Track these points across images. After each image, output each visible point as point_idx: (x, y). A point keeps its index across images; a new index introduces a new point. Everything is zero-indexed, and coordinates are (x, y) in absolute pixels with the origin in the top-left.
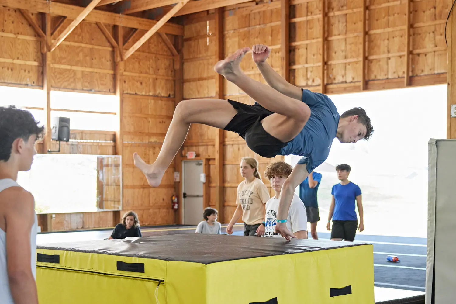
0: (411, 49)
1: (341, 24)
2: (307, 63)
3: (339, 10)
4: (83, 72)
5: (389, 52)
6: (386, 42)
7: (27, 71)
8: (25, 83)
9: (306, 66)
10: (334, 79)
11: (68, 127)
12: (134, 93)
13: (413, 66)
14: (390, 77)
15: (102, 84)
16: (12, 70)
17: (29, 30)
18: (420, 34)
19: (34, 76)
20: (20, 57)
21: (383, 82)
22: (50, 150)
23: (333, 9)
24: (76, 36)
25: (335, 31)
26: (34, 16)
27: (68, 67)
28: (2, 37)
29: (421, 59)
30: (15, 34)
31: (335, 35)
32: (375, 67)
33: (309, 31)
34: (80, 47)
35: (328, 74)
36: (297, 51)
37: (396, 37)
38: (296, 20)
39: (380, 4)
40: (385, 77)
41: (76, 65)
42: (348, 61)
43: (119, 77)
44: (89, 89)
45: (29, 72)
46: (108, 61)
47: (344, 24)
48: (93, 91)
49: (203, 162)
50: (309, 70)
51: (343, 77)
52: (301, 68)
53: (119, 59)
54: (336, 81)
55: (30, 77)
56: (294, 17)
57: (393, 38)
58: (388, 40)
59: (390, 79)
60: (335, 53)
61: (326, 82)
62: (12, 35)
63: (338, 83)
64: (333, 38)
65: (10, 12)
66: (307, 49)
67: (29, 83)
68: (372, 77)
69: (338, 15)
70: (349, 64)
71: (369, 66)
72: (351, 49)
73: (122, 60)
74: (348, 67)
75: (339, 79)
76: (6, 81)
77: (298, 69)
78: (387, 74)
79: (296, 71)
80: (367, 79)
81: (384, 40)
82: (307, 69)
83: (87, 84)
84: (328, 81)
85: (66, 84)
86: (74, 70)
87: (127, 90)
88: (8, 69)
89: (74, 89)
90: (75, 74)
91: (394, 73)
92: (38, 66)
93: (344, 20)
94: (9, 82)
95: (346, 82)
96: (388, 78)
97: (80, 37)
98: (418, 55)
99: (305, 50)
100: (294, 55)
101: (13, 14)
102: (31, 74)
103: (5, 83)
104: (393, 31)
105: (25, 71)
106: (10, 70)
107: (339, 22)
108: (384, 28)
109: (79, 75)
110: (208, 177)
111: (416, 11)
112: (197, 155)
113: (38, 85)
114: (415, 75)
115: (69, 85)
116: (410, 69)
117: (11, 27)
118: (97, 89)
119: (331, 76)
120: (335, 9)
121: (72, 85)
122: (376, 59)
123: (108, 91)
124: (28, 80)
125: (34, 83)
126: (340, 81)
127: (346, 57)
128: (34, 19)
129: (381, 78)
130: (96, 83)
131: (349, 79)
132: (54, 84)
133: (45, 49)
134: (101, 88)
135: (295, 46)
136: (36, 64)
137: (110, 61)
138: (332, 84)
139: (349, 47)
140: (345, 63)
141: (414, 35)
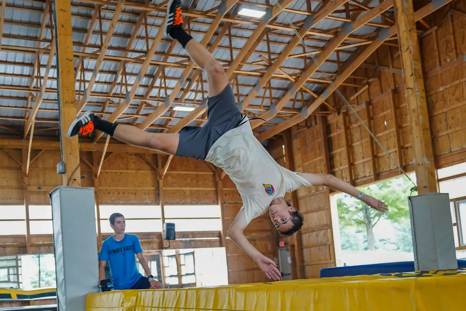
0: (402, 145)
1: (357, 133)
2: (341, 166)
3: (355, 123)
4: (191, 191)
5: (389, 149)
6: (386, 142)
7: (147, 194)
8: (145, 202)
9: (341, 168)
10: (359, 175)
11: (174, 230)
12: (234, 202)
13: (405, 158)
14: (392, 168)
15: (207, 198)
16: (135, 194)
17: (147, 166)
18: (406, 133)
19: (152, 197)
20: (141, 185)
21: (387, 173)
22: (166, 247)
23: (352, 123)
24: (184, 167)
25: (355, 140)
26: (150, 157)
27: (178, 188)
28: (127, 173)
29: (410, 151)
30: (136, 170)
31: (355, 142)
32: (381, 162)
33: (340, 142)
34: (187, 174)
35: (354, 172)
36: (335, 158)
37: (392, 137)
38: (332, 135)
39: (378, 115)
40: (389, 169)
41: (186, 186)
42: (365, 160)
43: (219, 192)
44: (197, 202)
45: (148, 195)
46: (210, 182)
47: (360, 133)
48: (200, 203)
49: (289, 248)
50: (343, 171)
51: (363, 172)
52: (338, 170)
53: (218, 179)
54: (360, 177)
55: (149, 198)
56: (330, 133)
57: (390, 138)
58: (387, 140)
59: (393, 170)
60: (357, 155)
61: (353, 178)
62: (134, 171)
63: (362, 178)
64: (354, 144)
65: (132, 157)
66: (340, 155)
67: (149, 202)
68: (381, 170)
69: (355, 127)
70: (366, 162)
71: (378, 163)
72: (366, 151)
73: (220, 179)
74: (366, 164)
75: (362, 175)
76: (131, 202)
77: (337, 171)
78: (390, 167)
79: (336, 172)
80: (378, 172)
81: (385, 141)
82: (342, 170)
83: (194, 199)
84: (355, 177)
85: (177, 200)
86: (183, 191)
87: (229, 201)
88: (132, 194)
89: (184, 204)
90: (185, 193)
91: (394, 164)
92: (155, 190)
93: (359, 130)
94: (133, 202)
95: (365, 177)
96: (391, 170)
97: (187, 168)
98: (407, 148)
99: (339, 156)
100: (333, 161)
101: (134, 157)
102: (150, 196)
103: (130, 203)
104: (389, 133)
105: (145, 194)
106: (134, 195)
107: (356, 132)
108: (384, 131)
109: (188, 193)
110: (293, 259)
111: (401, 115)
112: (285, 244)
113: (156, 203)
114: (407, 164)
115: (181, 200)
116: (403, 160)
117: (133, 166)
118: (203, 202)
119: (356, 173)
120: (353, 123)
121: (183, 201)
122: (381, 156)
123: (212, 202)
124: (148, 200)
125: (152, 201)
126: (362, 177)
127: (363, 158)
128: (149, 159)
129: (386, 170)
130: (202, 198)
131: (368, 174)
132: (168, 201)
133: (158, 178)
134: (207, 201)
135: (333, 154)
136: (153, 188)
137: (213, 181)
138: (358, 179)
139: (364, 149)
140: (364, 162)
141: (402, 133)
